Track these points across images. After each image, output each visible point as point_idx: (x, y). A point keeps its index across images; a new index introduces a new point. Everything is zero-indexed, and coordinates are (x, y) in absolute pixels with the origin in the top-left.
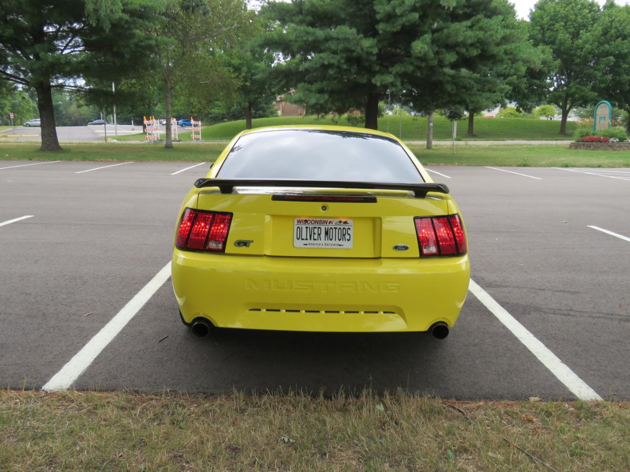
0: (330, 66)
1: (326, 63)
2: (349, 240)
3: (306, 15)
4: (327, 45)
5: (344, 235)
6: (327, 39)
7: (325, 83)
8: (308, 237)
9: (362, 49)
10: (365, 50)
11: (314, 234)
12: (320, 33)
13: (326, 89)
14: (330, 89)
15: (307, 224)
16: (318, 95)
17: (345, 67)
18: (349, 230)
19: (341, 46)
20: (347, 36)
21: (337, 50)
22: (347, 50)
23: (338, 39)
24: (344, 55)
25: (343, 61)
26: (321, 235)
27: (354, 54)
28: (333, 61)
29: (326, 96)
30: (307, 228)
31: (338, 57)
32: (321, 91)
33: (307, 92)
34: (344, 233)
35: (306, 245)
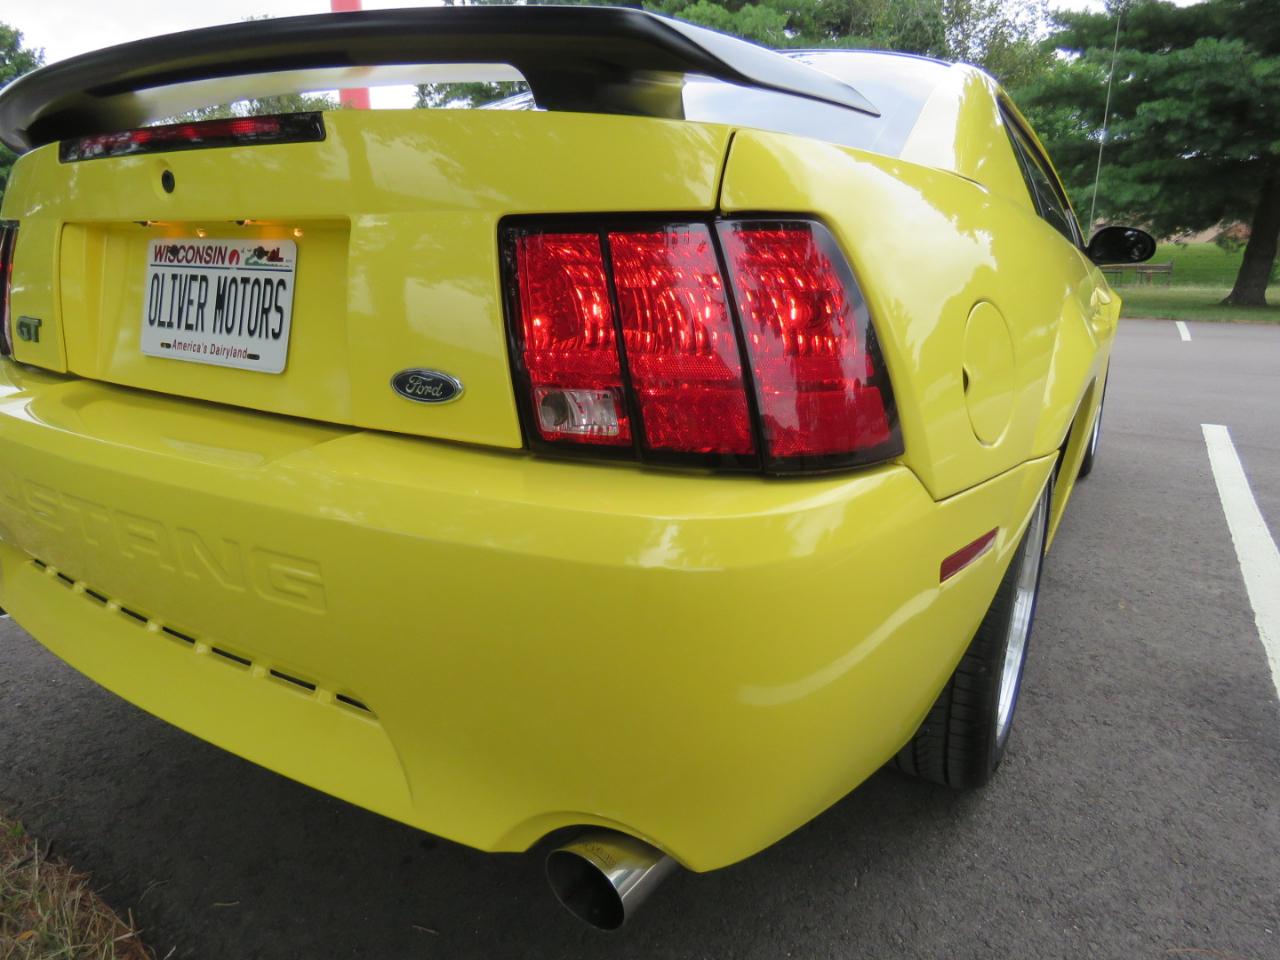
0: (1171, 125)
1: (1161, 119)
2: (276, 336)
3: (1136, 28)
4: (1169, 84)
5: (266, 311)
6: (1171, 72)
7: (1156, 163)
8: (175, 320)
9: (1252, 83)
10: (1260, 82)
11: (190, 302)
12: (1159, 60)
13: (1156, 174)
14: (1164, 173)
15: (176, 263)
16: (1140, 187)
17: (1205, 124)
18: (281, 288)
19: (1201, 82)
20: (1219, 58)
21: (1191, 91)
22: (1216, 89)
23: (1198, 68)
24: (1207, 101)
25: (1201, 113)
26: (205, 310)
27: (1231, 95)
28: (1176, 114)
29: (1156, 188)
30: (174, 277)
31: (1192, 106)
32: (1145, 179)
33: (1116, 182)
34: (267, 306)
35: (168, 346)
